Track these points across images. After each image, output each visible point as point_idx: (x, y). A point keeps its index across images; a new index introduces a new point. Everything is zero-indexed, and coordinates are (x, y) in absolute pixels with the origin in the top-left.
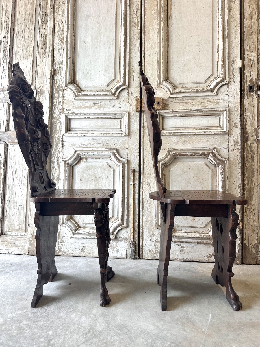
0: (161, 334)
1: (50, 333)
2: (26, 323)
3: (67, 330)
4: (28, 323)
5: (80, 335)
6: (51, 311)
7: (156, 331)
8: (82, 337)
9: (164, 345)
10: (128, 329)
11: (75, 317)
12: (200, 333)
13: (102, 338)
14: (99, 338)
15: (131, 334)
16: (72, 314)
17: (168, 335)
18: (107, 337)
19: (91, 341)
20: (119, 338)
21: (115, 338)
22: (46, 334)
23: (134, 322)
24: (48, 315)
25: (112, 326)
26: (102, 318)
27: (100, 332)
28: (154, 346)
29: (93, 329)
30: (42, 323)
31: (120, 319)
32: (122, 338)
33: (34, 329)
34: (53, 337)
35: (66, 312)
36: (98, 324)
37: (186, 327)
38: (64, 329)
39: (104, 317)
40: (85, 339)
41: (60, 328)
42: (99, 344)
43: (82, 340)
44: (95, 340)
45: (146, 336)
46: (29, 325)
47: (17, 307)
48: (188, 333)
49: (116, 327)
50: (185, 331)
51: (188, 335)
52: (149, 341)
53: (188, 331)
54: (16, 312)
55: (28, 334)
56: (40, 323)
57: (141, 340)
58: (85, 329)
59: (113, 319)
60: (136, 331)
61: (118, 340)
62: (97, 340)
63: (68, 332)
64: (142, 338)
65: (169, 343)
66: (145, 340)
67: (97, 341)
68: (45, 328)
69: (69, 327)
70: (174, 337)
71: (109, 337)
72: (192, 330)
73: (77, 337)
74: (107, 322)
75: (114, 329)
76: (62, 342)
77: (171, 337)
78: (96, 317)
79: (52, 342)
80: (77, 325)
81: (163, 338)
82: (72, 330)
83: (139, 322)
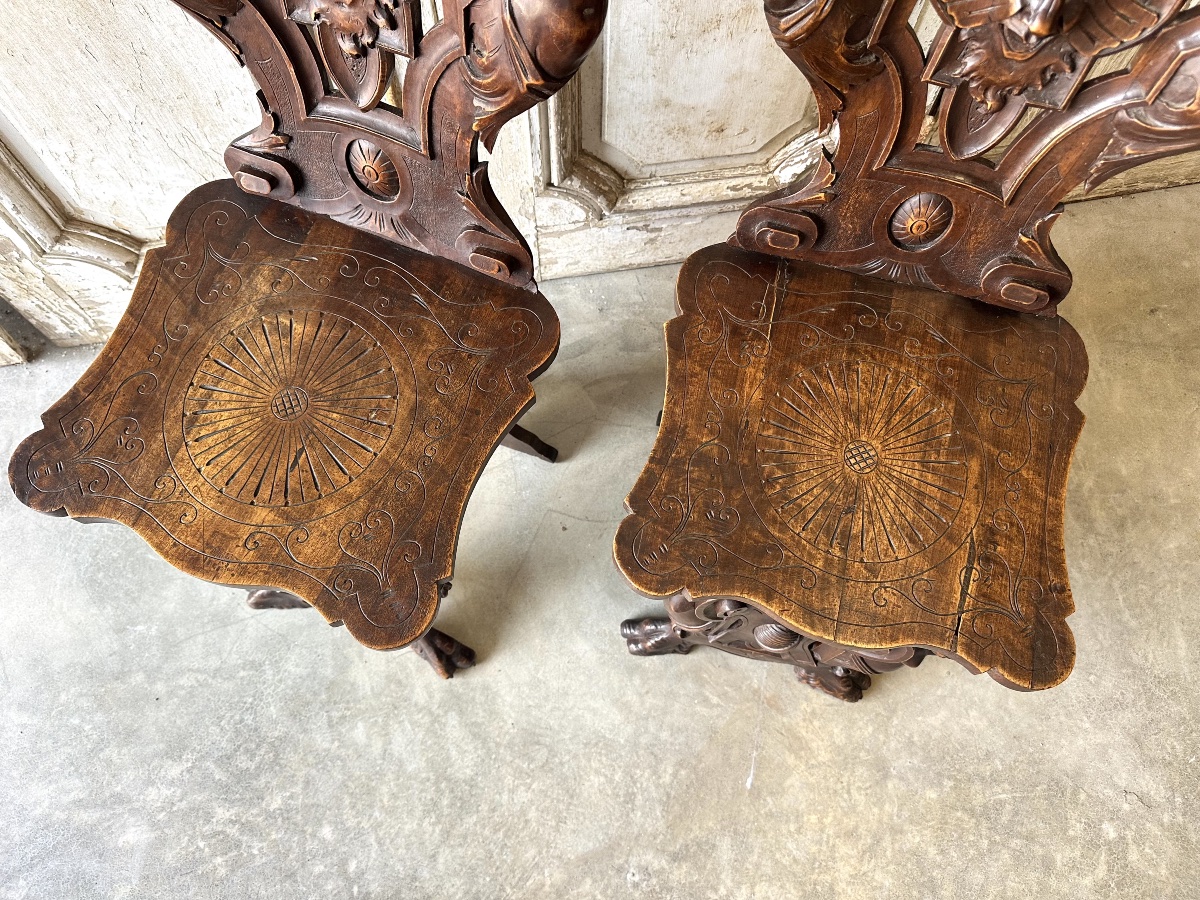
0: (643, 740)
1: (327, 832)
2: (228, 815)
3: (371, 806)
4: (232, 811)
5: (418, 813)
6: (276, 734)
7: (630, 729)
8: (427, 820)
9: (661, 781)
10: (547, 746)
11: (369, 737)
12: (748, 700)
13: (484, 807)
14: (478, 812)
15: (562, 764)
16: (352, 729)
17: (664, 735)
18: (497, 796)
19: (459, 830)
20: (533, 791)
21: (523, 796)
22: (316, 842)
23: (559, 709)
24: (277, 756)
25: (498, 745)
26: (453, 719)
27: (471, 783)
28: (634, 794)
29: (445, 779)
30: (280, 802)
31: (512, 706)
32: (541, 791)
33: (269, 834)
34: (345, 849)
35: (330, 725)
36: (454, 753)
37: (708, 683)
38: (359, 806)
39: (461, 713)
40: (440, 826)
41: (347, 802)
42: (487, 832)
43: (434, 831)
44: (471, 820)
45: (604, 759)
46: (243, 820)
47: (149, 750)
48: (716, 712)
49: (510, 746)
50: (706, 701)
51: (718, 717)
52: (617, 778)
53: (715, 700)
54: (163, 773)
55: (264, 860)
56: (276, 802)
57: (596, 780)
58: (422, 782)
59: (491, 713)
60: (571, 747)
61: (531, 802)
62: (475, 818)
63: (377, 814)
64: (597, 772)
65: (670, 770)
66: (606, 776)
67: (475, 824)
68: (299, 817)
69: (370, 791)
70: (682, 739)
71: (505, 797)
72: (725, 694)
73: (415, 826)
74: (477, 733)
75: (509, 758)
76: (380, 859)
77: (672, 744)
78: (435, 719)
79: (352, 866)
80: (390, 776)
81: (652, 753)
82: (385, 800)
83: (571, 703)
